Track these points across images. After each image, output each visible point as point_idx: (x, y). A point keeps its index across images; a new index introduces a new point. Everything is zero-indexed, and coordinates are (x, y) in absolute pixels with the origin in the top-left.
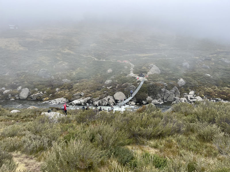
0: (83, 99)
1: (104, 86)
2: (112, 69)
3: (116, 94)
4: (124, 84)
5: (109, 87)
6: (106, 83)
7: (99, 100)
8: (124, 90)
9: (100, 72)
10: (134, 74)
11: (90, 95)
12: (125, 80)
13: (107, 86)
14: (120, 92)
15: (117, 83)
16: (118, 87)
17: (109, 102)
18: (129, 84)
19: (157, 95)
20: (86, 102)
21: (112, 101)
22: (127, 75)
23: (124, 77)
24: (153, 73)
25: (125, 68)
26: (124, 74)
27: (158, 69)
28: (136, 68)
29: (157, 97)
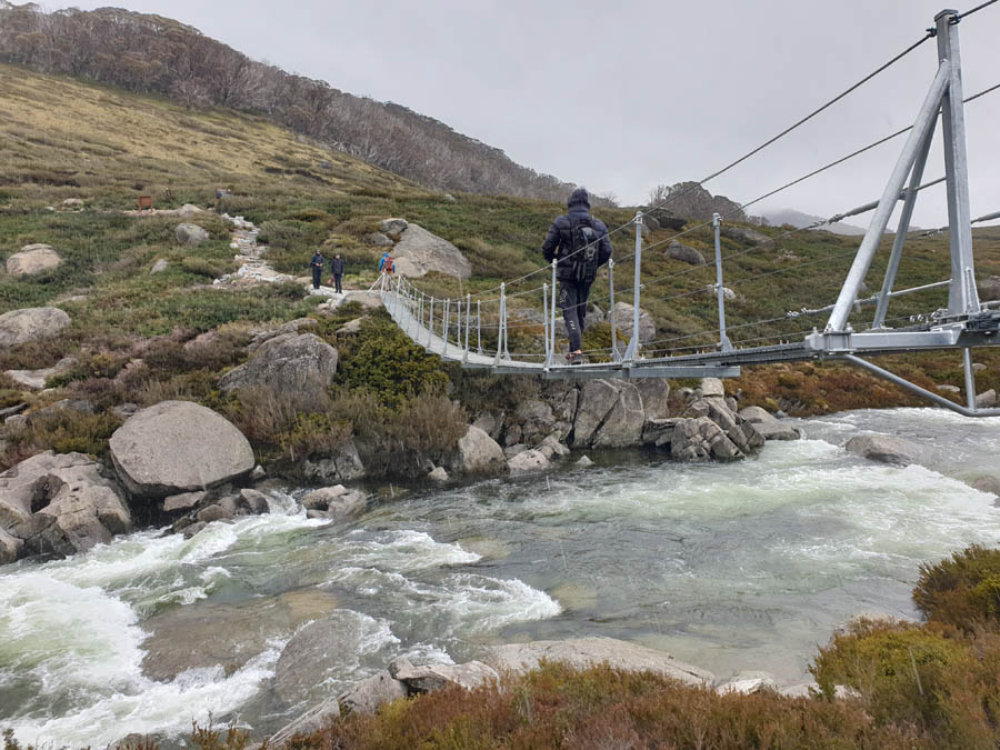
2: (58, 251)
3: (131, 425)
4: (201, 338)
5: (32, 369)
8: (216, 384)
10: (279, 270)
13: (7, 364)
14: (185, 407)
17: (43, 521)
19: (523, 412)
21: (86, 503)
22: (213, 278)
23: (195, 292)
24: (420, 270)
25: (186, 237)
26: (187, 270)
27: (449, 245)
28: (283, 238)
29: (530, 428)
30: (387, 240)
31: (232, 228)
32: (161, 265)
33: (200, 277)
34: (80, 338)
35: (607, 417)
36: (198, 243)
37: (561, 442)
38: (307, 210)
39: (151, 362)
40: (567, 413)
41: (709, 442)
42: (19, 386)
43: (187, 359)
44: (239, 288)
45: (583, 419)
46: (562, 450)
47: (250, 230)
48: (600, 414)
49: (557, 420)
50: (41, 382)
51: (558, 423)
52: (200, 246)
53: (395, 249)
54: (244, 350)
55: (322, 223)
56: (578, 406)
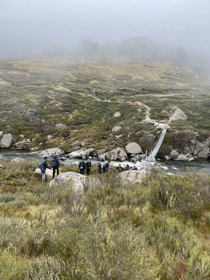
0: (84, 150)
1: (111, 135)
2: (120, 113)
3: (128, 145)
4: (138, 133)
5: (118, 135)
6: (113, 130)
7: (105, 152)
8: (138, 140)
9: (105, 115)
10: (151, 119)
11: (93, 145)
12: (140, 127)
13: (115, 135)
14: (134, 143)
15: (129, 130)
16: (130, 136)
17: (119, 156)
18: (146, 132)
20: (88, 154)
21: (123, 154)
24: (176, 119)
25: (138, 111)
27: (184, 113)
29: (185, 151)
30: (172, 112)
32: (134, 117)
33: (139, 120)
35: (200, 151)
36: (140, 113)
37: (190, 154)
40: (192, 150)
42: (116, 138)
43: (136, 136)
45: (195, 151)
47: (149, 109)
53: (173, 114)
54: (143, 135)
55: (161, 108)
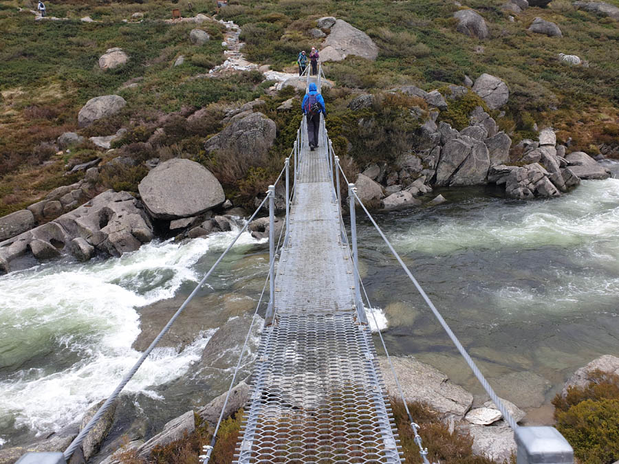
1: (72, 135)
4: (197, 114)
5: (104, 136)
7: (35, 224)
8: (203, 146)
10: (250, 61)
13: (90, 133)
17: (103, 236)
18: (233, 109)
22: (210, 69)
23: (196, 80)
24: (341, 55)
25: (195, 39)
26: (195, 64)
27: (363, 35)
28: (255, 36)
30: (322, 34)
31: (224, 30)
32: (180, 60)
33: (201, 68)
34: (129, 115)
35: (461, 165)
36: (202, 43)
37: (425, 184)
38: (272, 15)
39: (167, 131)
40: (432, 163)
41: (535, 184)
42: (96, 148)
43: (187, 128)
44: (223, 76)
45: (443, 167)
46: (425, 189)
47: (236, 30)
48: (456, 164)
49: (424, 168)
50: (108, 145)
51: (424, 170)
52: (204, 45)
53: (327, 40)
54: (221, 122)
55: (280, 23)
56: (440, 158)
